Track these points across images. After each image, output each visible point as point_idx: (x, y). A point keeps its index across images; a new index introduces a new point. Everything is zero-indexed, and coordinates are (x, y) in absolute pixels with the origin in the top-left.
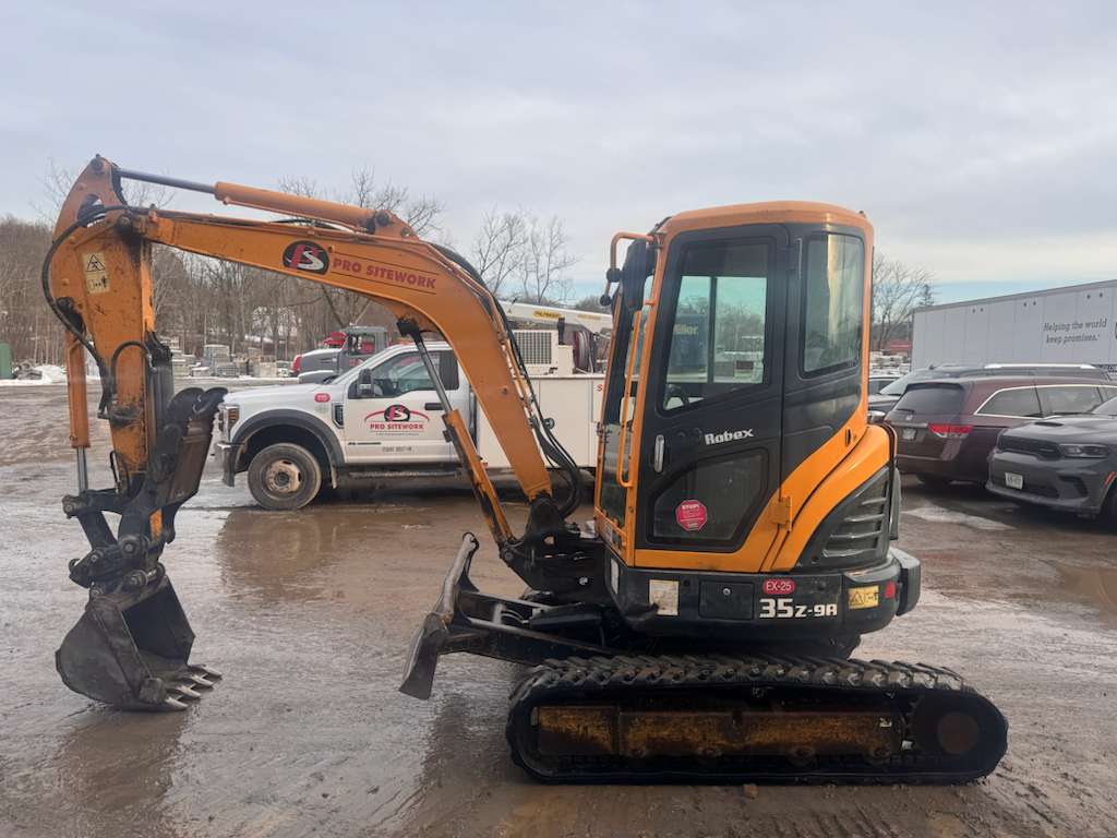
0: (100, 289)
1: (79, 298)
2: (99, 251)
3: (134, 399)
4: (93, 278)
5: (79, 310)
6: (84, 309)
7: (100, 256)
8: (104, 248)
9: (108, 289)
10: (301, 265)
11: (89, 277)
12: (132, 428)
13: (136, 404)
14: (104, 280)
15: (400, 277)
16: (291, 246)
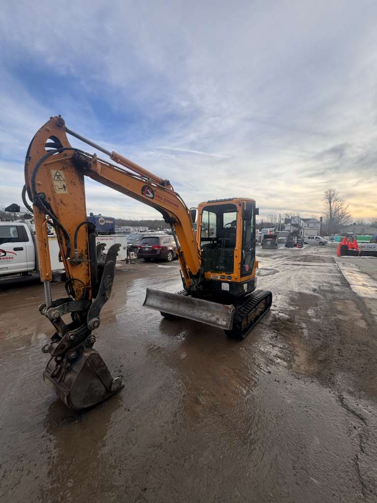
0: (62, 191)
1: (48, 194)
2: (61, 170)
3: (83, 250)
4: (58, 184)
5: (48, 202)
6: (52, 200)
7: (61, 172)
8: (63, 169)
9: (66, 192)
10: (147, 195)
11: (55, 183)
12: (82, 266)
13: (84, 254)
14: (64, 187)
15: (172, 203)
16: (144, 187)
